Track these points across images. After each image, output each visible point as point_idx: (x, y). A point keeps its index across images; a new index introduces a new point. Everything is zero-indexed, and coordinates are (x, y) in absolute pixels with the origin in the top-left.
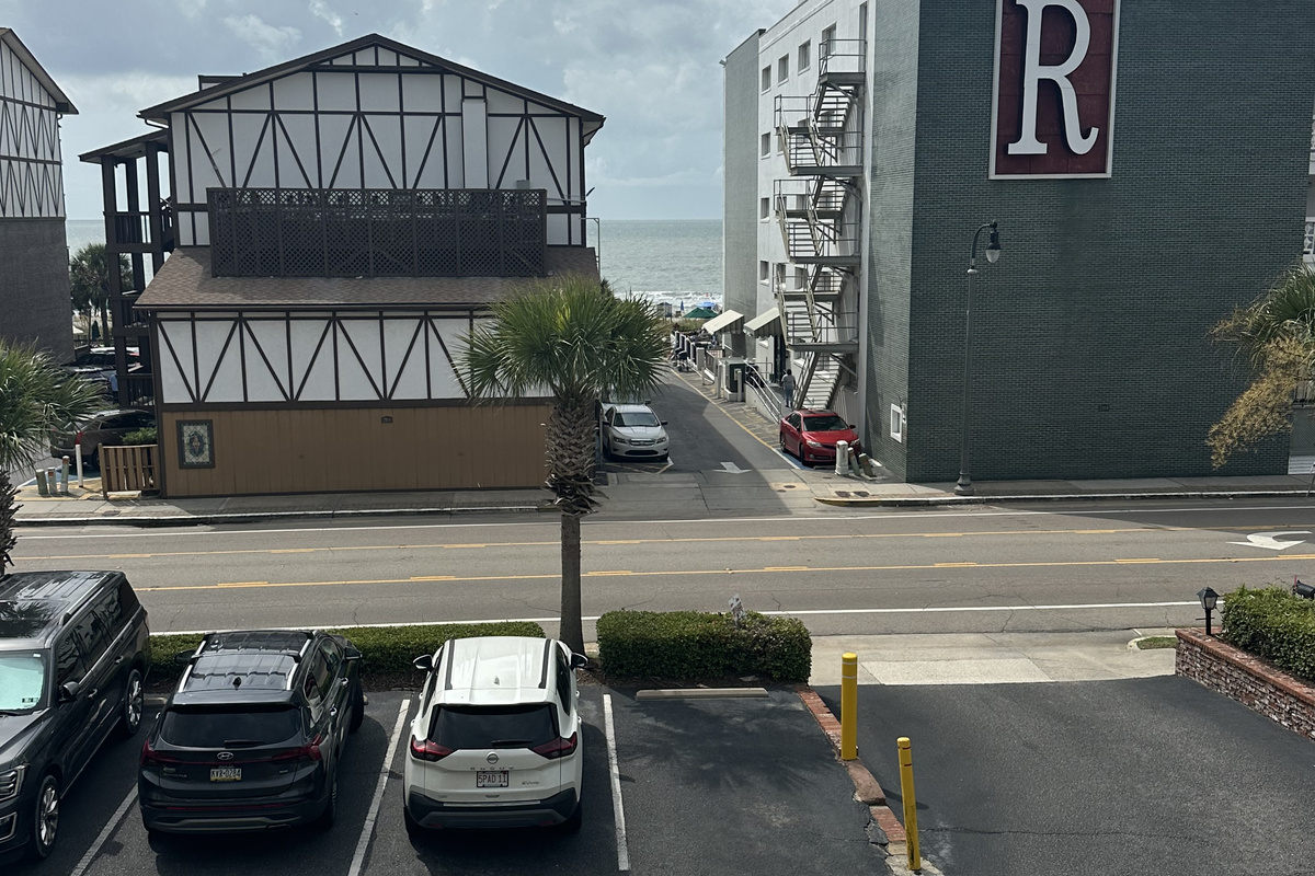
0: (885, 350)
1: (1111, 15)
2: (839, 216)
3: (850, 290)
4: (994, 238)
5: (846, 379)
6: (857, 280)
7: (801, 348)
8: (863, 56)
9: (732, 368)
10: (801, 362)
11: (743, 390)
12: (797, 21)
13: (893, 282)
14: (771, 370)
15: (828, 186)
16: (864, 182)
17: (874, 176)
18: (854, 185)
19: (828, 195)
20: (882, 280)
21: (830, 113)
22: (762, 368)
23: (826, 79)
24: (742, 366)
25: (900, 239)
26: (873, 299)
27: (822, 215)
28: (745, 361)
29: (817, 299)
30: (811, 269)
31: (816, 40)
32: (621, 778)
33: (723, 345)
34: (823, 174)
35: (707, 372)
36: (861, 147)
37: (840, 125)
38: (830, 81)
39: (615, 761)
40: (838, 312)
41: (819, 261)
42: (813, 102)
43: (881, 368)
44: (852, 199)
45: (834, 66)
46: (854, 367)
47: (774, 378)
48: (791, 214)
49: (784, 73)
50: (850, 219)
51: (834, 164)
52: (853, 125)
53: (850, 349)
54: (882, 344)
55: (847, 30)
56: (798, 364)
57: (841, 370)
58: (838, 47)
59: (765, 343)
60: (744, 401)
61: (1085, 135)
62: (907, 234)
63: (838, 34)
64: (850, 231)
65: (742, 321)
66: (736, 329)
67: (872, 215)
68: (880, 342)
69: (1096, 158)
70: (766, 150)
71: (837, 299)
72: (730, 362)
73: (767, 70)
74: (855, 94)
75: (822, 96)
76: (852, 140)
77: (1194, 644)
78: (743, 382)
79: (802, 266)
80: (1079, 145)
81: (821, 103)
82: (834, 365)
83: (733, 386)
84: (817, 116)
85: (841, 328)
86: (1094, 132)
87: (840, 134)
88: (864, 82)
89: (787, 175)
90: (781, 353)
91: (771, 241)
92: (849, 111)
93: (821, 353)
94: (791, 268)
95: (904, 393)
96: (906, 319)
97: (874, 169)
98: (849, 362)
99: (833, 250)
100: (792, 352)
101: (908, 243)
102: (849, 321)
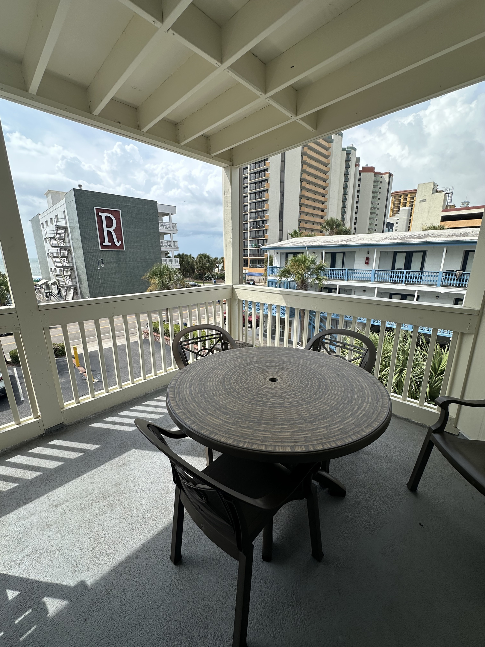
0: (83, 286)
1: (120, 219)
2: (67, 257)
3: (73, 274)
4: (102, 262)
5: (76, 293)
6: (74, 271)
7: (63, 287)
8: (66, 222)
9: (46, 293)
10: (64, 290)
11: (50, 298)
12: (48, 213)
13: (82, 271)
14: (57, 292)
15: (63, 251)
16: (71, 250)
17: (73, 249)
18: (69, 251)
19: (64, 253)
20: (80, 271)
21: (60, 235)
22: (55, 292)
23: (57, 227)
24: (49, 292)
25: (82, 262)
26: (78, 275)
27: (62, 257)
28: (50, 291)
29: (65, 276)
30: (62, 269)
31: (54, 218)
32: (20, 383)
33: (44, 288)
34: (61, 248)
35: (40, 294)
36: (69, 242)
37: (63, 237)
38: (58, 227)
39: (18, 380)
40: (71, 279)
41: (64, 268)
42: (55, 232)
43: (83, 290)
44: (69, 254)
45: (59, 224)
46: (77, 290)
47: (58, 294)
48: (54, 257)
49: (47, 224)
50: (70, 258)
51: (63, 246)
52: (66, 237)
53: (75, 286)
54: (82, 285)
55: (61, 216)
56: (63, 291)
57: (74, 291)
58: (60, 220)
59: (55, 286)
60: (51, 300)
61: (119, 242)
62: (83, 261)
63: (59, 217)
64: (70, 261)
65: (48, 281)
66: (46, 284)
67: (75, 257)
68: (82, 284)
69: (121, 246)
70: (46, 242)
71: (70, 276)
72: (45, 291)
73: (43, 223)
74: (66, 231)
75: (57, 231)
76: (67, 241)
77: (146, 333)
78: (50, 296)
79: (60, 268)
80: (118, 244)
81: (57, 232)
82: (72, 290)
83: (47, 297)
84: (57, 235)
85: (72, 282)
86: (120, 241)
87: (64, 239)
88: (67, 228)
89: (51, 248)
90: (59, 290)
91: (51, 263)
92: (65, 234)
93: (68, 287)
94: (58, 269)
95: (89, 294)
96: (86, 279)
97: (73, 247)
98: (75, 289)
99: (67, 265)
100: (62, 288)
101: (84, 263)
102: (74, 280)
